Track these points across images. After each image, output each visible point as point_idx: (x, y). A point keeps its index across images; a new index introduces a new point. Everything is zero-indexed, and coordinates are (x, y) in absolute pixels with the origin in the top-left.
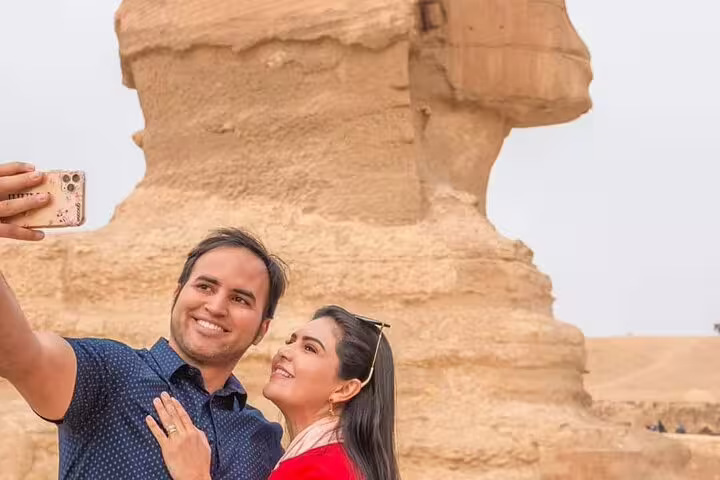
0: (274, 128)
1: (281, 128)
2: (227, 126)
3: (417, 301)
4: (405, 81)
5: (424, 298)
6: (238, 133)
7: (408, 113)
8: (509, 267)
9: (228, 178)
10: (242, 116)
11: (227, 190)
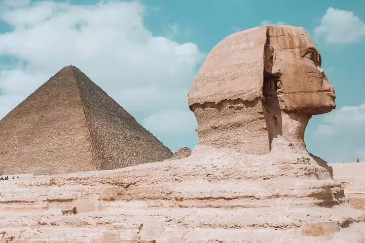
0: (229, 126)
1: (231, 126)
2: (217, 126)
3: (267, 178)
4: (261, 111)
5: (269, 177)
6: (220, 128)
7: (264, 120)
8: (295, 166)
9: (218, 142)
10: (220, 123)
11: (217, 146)
